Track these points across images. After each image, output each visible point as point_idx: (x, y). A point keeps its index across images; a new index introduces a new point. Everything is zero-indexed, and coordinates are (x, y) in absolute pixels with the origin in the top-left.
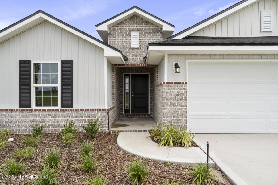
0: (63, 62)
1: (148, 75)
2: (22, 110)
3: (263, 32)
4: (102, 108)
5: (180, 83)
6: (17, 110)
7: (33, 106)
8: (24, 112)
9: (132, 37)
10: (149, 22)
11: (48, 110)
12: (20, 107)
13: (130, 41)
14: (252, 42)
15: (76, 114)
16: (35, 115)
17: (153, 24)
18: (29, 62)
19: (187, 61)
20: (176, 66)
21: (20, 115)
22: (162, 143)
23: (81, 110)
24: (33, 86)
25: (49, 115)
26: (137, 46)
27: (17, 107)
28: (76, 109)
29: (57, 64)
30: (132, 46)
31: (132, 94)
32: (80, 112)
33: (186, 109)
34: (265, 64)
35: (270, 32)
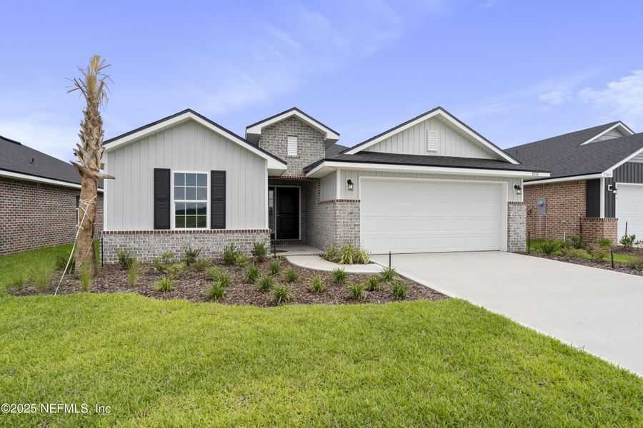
0: (213, 172)
1: (298, 188)
2: (159, 232)
3: (429, 151)
4: (262, 229)
5: (354, 201)
6: (152, 232)
7: (173, 227)
8: (162, 235)
9: (289, 142)
10: (309, 127)
11: (194, 232)
12: (155, 229)
13: (286, 148)
14: (420, 162)
15: (230, 236)
16: (177, 238)
17: (314, 129)
18: (168, 171)
19: (360, 177)
20: (349, 182)
21: (155, 239)
22: (342, 261)
23: (237, 231)
24: (173, 202)
25: (195, 238)
26: (295, 154)
27: (151, 228)
28: (231, 231)
29: (206, 175)
30: (289, 154)
31: (277, 214)
32: (236, 234)
33: (359, 228)
34: (431, 182)
35: (435, 152)
